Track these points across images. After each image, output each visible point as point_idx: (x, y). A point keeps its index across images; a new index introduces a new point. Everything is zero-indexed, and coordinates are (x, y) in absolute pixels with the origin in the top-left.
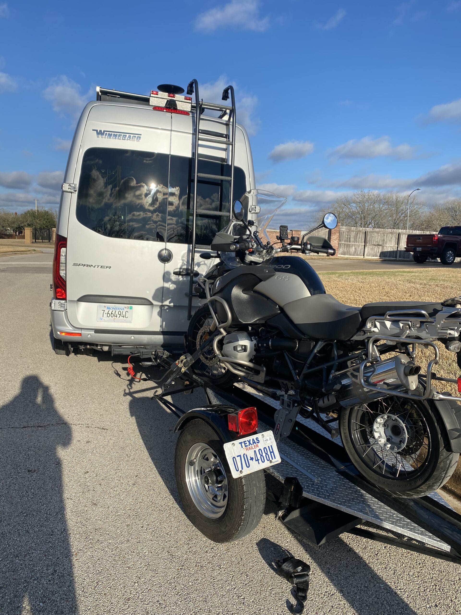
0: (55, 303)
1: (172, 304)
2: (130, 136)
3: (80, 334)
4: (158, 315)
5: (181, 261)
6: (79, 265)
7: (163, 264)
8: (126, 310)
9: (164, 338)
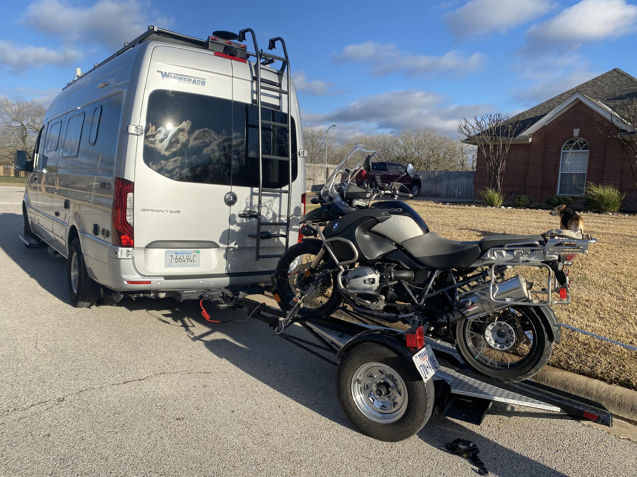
0: (122, 252)
1: (237, 246)
2: (195, 80)
3: (149, 282)
4: (224, 257)
5: (245, 204)
6: (148, 210)
7: (229, 207)
8: (193, 254)
9: (230, 280)
